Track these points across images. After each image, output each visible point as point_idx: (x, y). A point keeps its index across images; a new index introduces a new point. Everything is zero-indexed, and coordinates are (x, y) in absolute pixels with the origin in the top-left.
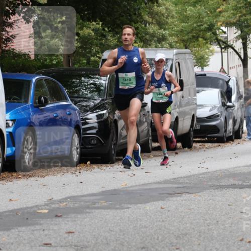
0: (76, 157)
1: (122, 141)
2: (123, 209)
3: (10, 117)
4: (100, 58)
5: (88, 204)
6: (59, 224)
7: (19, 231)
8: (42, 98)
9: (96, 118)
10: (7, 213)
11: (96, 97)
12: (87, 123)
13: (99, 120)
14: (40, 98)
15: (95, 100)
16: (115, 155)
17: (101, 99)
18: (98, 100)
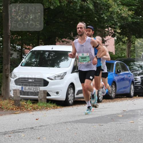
0: (132, 94)
4: (141, 54)
7: (111, 124)
8: (119, 70)
9: (140, 78)
10: (106, 116)
11: (140, 70)
13: (142, 79)
14: (117, 70)
15: (140, 71)
18: (141, 71)
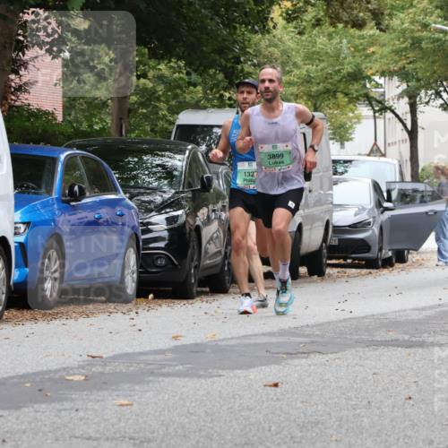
0: (130, 287)
1: (208, 262)
2: (211, 377)
3: (21, 218)
4: (173, 123)
5: (151, 366)
6: (102, 401)
7: (36, 411)
8: (76, 188)
9: (165, 222)
10: (15, 380)
11: (165, 188)
12: (150, 231)
13: (171, 227)
14: (71, 188)
15: (164, 192)
16: (196, 285)
17: (173, 191)
18: (169, 193)
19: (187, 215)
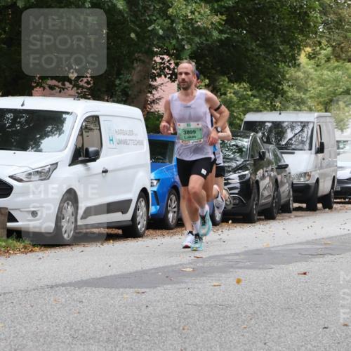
0: (218, 216)
1: (263, 201)
3: (154, 177)
4: (242, 120)
5: (231, 263)
7: (165, 289)
9: (238, 178)
10: (153, 271)
12: (229, 184)
13: (241, 181)
15: (237, 161)
16: (257, 215)
17: (243, 160)
18: (240, 161)
19: (251, 174)
